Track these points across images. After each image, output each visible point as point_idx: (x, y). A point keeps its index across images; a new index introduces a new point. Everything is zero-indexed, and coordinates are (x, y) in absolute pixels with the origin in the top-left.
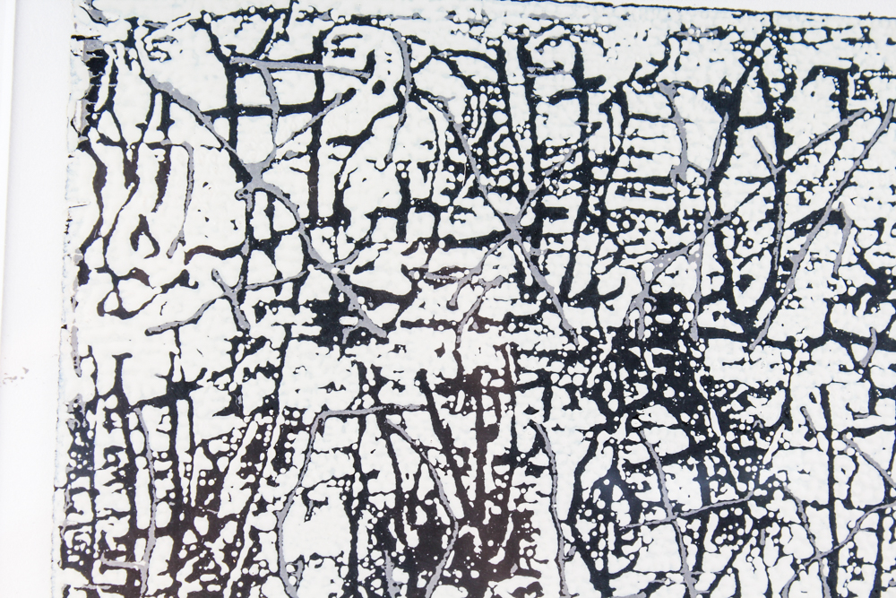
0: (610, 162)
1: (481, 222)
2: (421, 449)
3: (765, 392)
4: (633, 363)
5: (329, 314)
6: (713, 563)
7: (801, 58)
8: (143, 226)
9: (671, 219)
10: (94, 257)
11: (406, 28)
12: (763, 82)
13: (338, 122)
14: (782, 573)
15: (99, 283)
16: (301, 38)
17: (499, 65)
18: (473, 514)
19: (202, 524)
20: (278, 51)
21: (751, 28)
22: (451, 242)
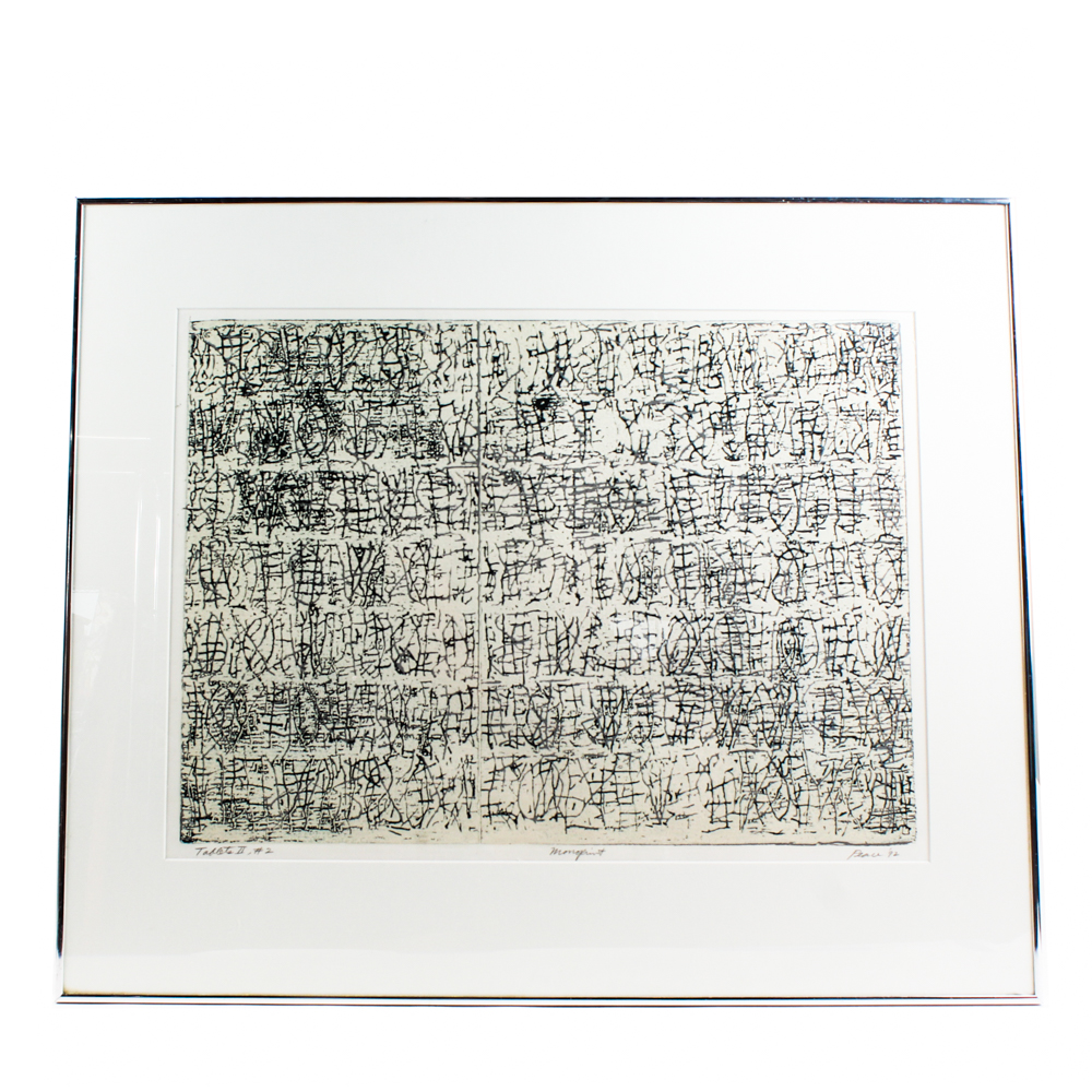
0: (304, 354)
1: (277, 368)
2: (265, 418)
3: (340, 402)
4: (311, 397)
5: (244, 389)
6: (329, 440)
7: (346, 330)
8: (204, 373)
9: (318, 366)
10: (194, 380)
11: (259, 328)
12: (337, 335)
13: (245, 349)
14: (345, 442)
15: (196, 385)
16: (237, 331)
17: (280, 334)
18: (276, 431)
19: (218, 436)
20: (232, 334)
21: (335, 324)
22: (270, 373)
